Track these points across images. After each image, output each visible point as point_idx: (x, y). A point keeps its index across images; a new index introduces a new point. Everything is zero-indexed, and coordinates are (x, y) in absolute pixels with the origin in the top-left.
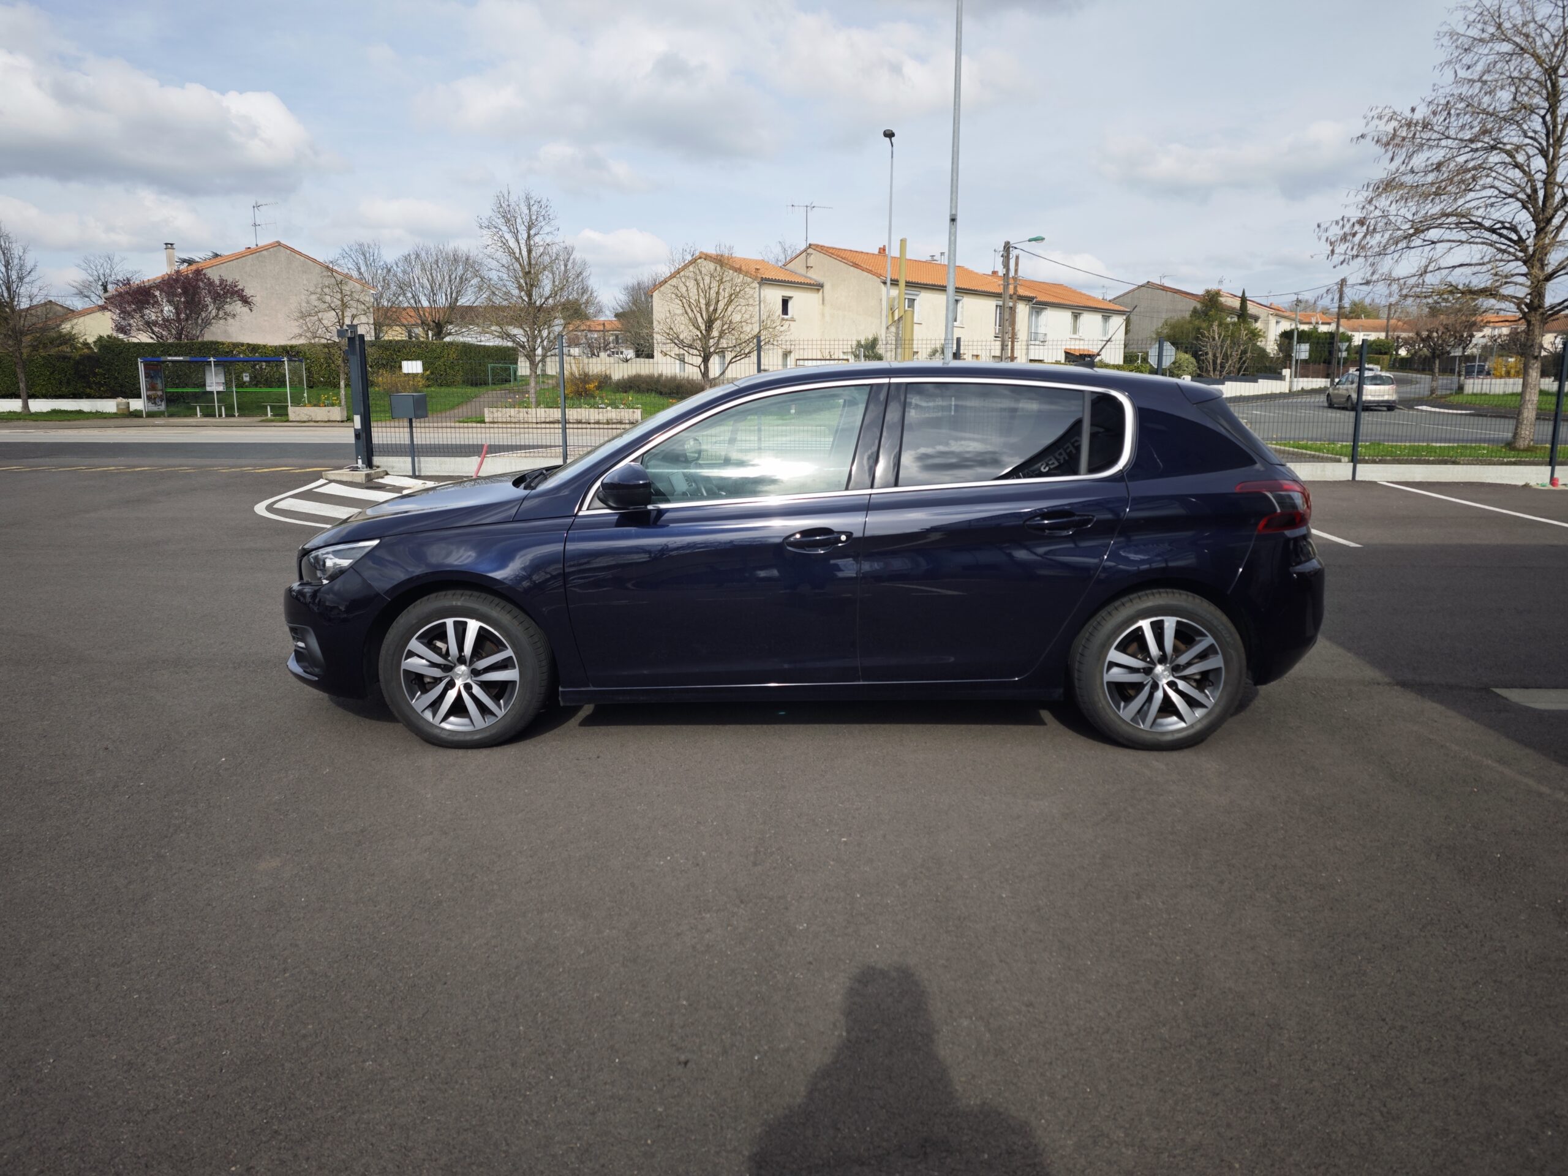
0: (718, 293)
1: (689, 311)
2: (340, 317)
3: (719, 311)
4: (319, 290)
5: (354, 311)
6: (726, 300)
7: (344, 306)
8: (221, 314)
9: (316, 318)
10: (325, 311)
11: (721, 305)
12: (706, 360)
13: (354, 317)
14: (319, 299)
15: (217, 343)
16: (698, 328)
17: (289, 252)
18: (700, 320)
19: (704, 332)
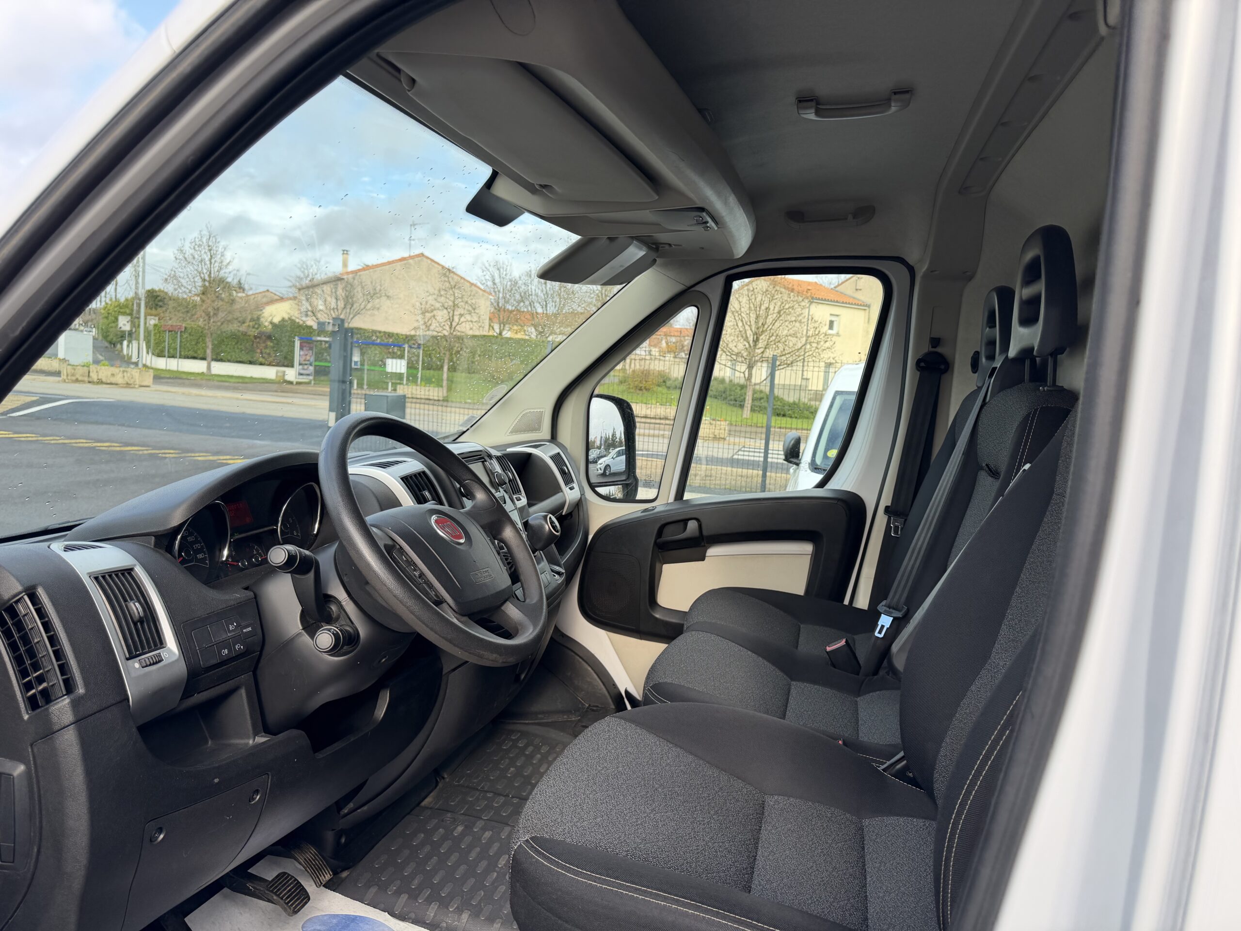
0: (767, 309)
1: (740, 324)
2: (451, 315)
3: (766, 326)
4: (436, 292)
5: (462, 311)
6: (775, 315)
7: (455, 306)
8: (369, 306)
9: (432, 314)
10: (438, 309)
11: (770, 320)
12: (750, 367)
13: (461, 315)
14: (436, 300)
15: (361, 329)
16: (746, 339)
17: (429, 262)
18: (749, 333)
19: (751, 342)
